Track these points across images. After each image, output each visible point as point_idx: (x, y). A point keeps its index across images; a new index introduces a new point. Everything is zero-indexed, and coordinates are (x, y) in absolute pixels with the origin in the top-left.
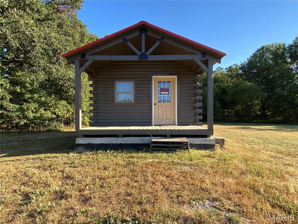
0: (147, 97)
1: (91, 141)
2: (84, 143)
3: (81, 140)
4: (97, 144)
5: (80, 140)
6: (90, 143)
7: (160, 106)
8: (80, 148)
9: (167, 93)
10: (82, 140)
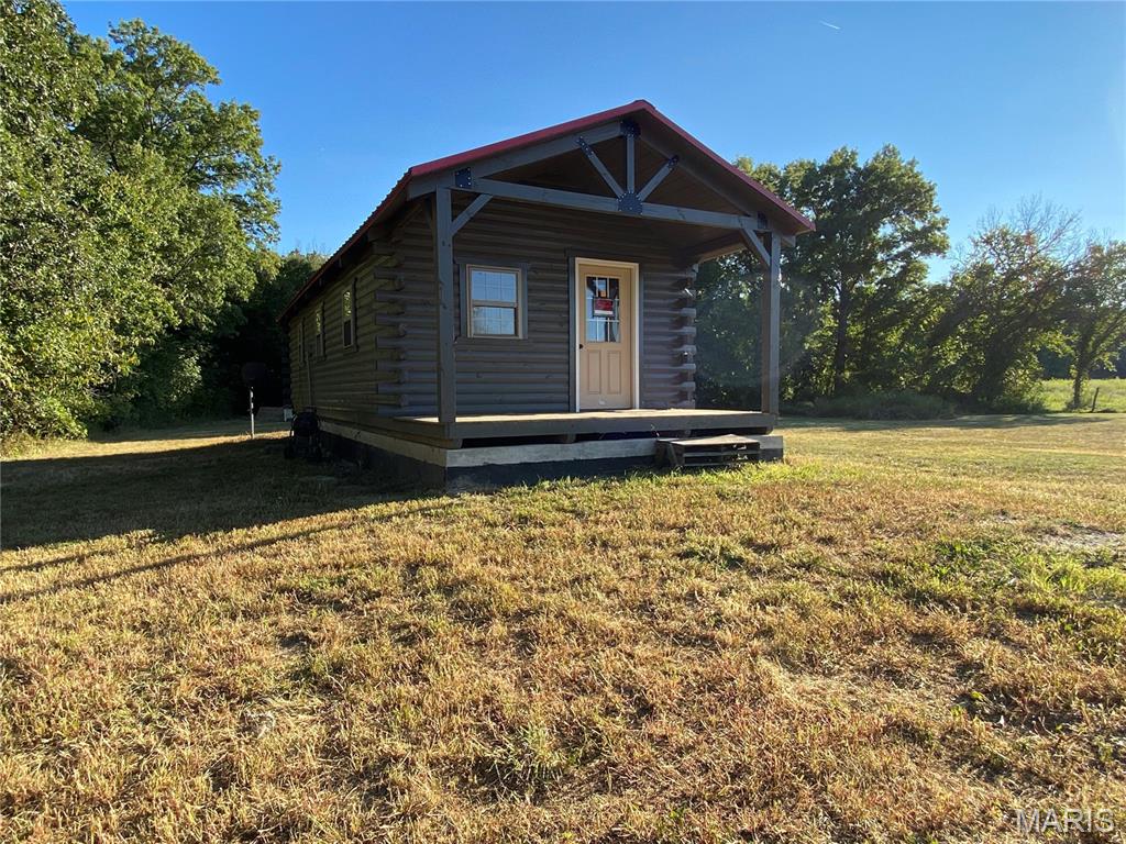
0: (561, 324)
1: (494, 457)
2: (473, 465)
3: (464, 456)
4: (510, 466)
5: (461, 454)
6: (490, 462)
7: (594, 352)
8: (460, 481)
9: (611, 313)
10: (466, 454)
